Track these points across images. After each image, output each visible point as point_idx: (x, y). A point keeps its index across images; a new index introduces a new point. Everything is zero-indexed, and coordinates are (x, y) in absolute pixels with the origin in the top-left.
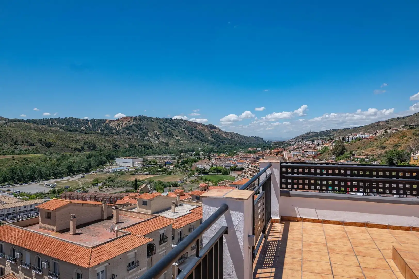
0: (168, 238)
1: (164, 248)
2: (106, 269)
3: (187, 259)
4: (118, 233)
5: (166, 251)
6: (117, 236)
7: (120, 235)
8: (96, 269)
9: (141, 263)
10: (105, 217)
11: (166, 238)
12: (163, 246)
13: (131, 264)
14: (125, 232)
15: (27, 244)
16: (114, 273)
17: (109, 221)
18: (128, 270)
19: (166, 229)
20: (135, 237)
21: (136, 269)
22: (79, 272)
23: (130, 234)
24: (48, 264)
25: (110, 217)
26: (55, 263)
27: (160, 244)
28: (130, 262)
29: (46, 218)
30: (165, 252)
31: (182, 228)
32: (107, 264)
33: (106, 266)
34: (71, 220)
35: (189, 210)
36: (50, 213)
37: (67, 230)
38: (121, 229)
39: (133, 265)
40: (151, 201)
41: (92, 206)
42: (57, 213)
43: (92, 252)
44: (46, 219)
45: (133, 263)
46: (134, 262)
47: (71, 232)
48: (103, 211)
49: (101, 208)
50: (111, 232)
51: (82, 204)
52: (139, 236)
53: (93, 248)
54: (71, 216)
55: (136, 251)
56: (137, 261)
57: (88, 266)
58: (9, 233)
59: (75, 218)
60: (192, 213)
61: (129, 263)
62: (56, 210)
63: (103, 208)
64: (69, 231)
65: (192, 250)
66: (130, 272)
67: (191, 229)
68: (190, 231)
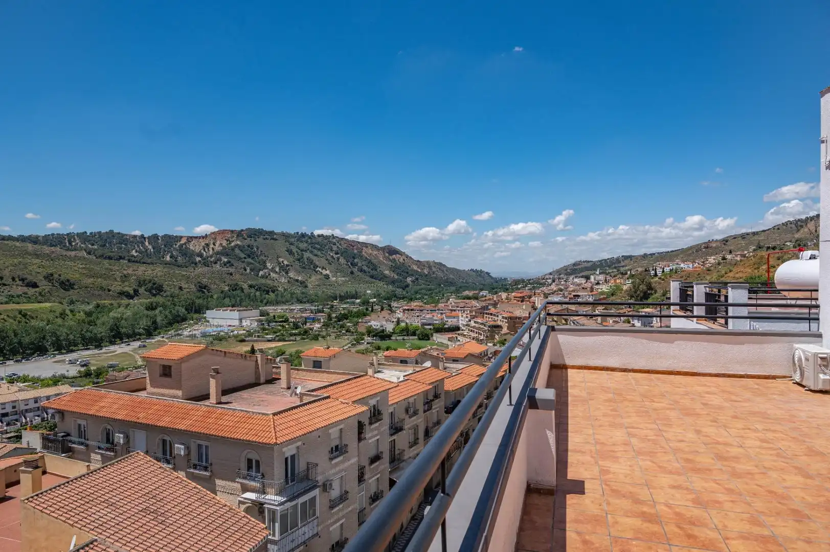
0: (382, 414)
1: (376, 432)
2: (298, 452)
3: (404, 463)
4: (305, 397)
5: (378, 437)
6: (301, 401)
7: (306, 399)
8: (284, 449)
9: (349, 449)
10: (262, 380)
11: (379, 413)
12: (376, 429)
13: (334, 449)
14: (319, 394)
15: (140, 416)
16: (310, 461)
18: (331, 459)
19: (378, 398)
20: (337, 402)
21: (341, 458)
22: (254, 456)
23: (328, 397)
24: (188, 448)
25: (271, 381)
26: (200, 446)
27: (371, 424)
28: (333, 445)
29: (160, 376)
30: (378, 440)
31: (395, 406)
32: (299, 443)
33: (298, 448)
34: (213, 377)
35: (404, 376)
36: (170, 367)
37: (206, 397)
38: (308, 391)
39: (338, 450)
40: (330, 359)
41: (240, 357)
42: (184, 365)
43: (275, 421)
44: (161, 378)
45: (337, 447)
46: (338, 446)
47: (213, 399)
48: (258, 368)
49: (254, 363)
50: (291, 396)
51: (223, 353)
52: (344, 401)
53: (274, 414)
54: (213, 369)
55: (342, 426)
56: (343, 445)
58: (97, 401)
59: (218, 373)
60: (408, 381)
61: (332, 446)
62: (182, 360)
63: (259, 362)
64: (209, 398)
65: (411, 447)
66: (334, 462)
67: (410, 410)
68: (407, 411)
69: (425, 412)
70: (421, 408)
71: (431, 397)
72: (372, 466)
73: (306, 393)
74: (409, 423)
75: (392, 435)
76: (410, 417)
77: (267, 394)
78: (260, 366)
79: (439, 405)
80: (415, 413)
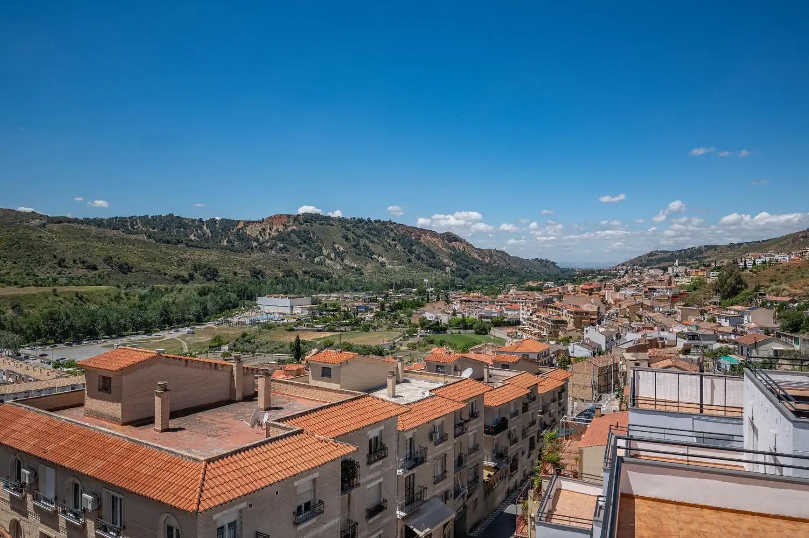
0: (387, 449)
1: (379, 473)
2: (241, 517)
3: (426, 504)
4: (272, 429)
5: (381, 480)
6: (268, 435)
7: (275, 433)
8: (215, 517)
9: (326, 508)
10: (239, 395)
11: (383, 448)
12: (378, 468)
13: (303, 509)
14: (288, 426)
15: (49, 448)
16: (260, 530)
17: (247, 404)
18: (296, 524)
19: (382, 428)
20: (312, 440)
21: (314, 520)
22: (174, 522)
23: (300, 432)
24: (98, 500)
25: (251, 397)
26: (114, 499)
27: (369, 463)
28: (302, 502)
29: (99, 390)
30: (381, 483)
31: (415, 431)
32: (243, 505)
33: (241, 511)
34: (159, 395)
35: (430, 391)
36: (110, 378)
37: (150, 421)
38: (279, 421)
39: (308, 510)
40: (340, 367)
41: (208, 366)
42: (125, 379)
43: (207, 472)
44: (101, 393)
45: (307, 505)
46: (309, 502)
47: (157, 425)
48: (233, 380)
49: (228, 374)
50: (253, 427)
51: (184, 362)
52: (322, 438)
53: (209, 461)
54: (159, 385)
55: (316, 475)
56: (317, 502)
57: (195, 507)
58: (11, 422)
59: (166, 390)
60: (434, 398)
61: (298, 504)
62: (123, 371)
63: (235, 373)
64: (153, 422)
65: (435, 483)
66: (300, 527)
67: (435, 434)
68: (431, 437)
69: (456, 436)
70: (450, 430)
71: (466, 417)
72: (371, 520)
73: (275, 423)
74: (433, 452)
75: (410, 469)
76: (436, 444)
77: (235, 418)
78: (235, 378)
79: (475, 427)
80: (443, 439)
